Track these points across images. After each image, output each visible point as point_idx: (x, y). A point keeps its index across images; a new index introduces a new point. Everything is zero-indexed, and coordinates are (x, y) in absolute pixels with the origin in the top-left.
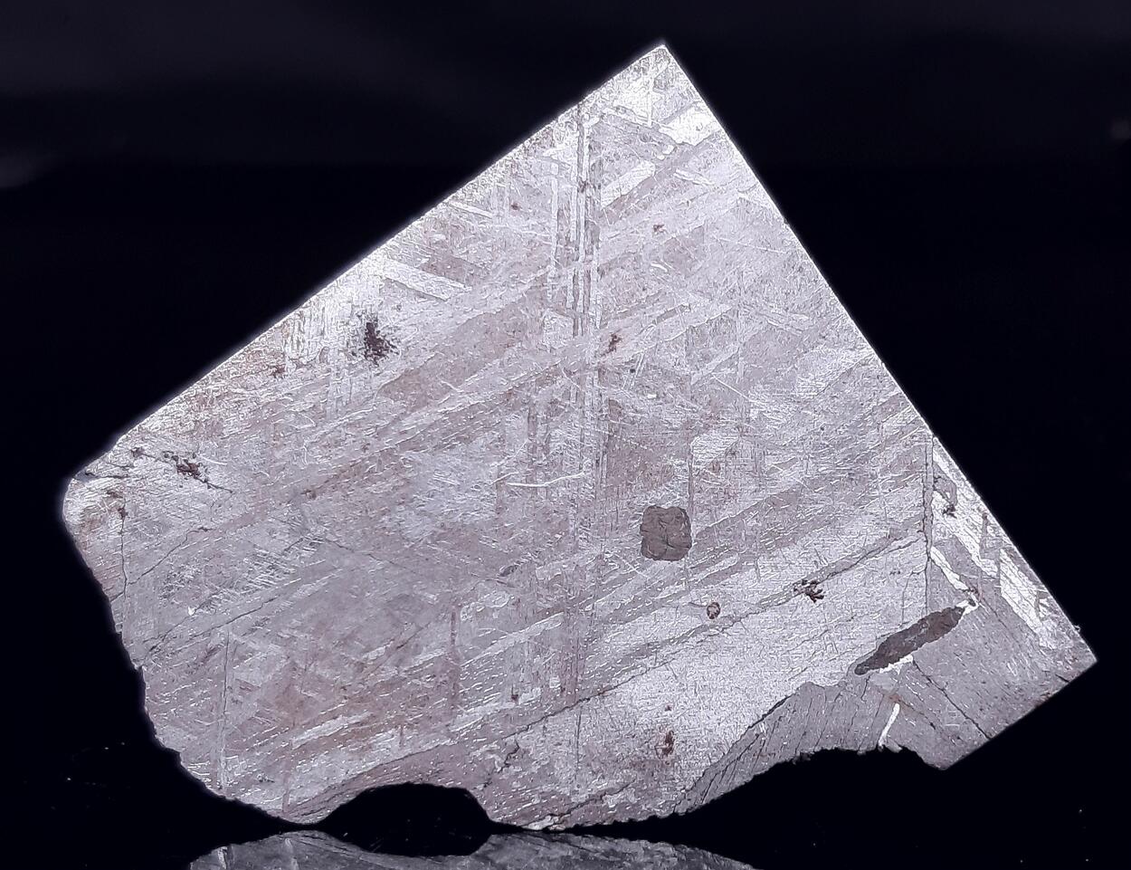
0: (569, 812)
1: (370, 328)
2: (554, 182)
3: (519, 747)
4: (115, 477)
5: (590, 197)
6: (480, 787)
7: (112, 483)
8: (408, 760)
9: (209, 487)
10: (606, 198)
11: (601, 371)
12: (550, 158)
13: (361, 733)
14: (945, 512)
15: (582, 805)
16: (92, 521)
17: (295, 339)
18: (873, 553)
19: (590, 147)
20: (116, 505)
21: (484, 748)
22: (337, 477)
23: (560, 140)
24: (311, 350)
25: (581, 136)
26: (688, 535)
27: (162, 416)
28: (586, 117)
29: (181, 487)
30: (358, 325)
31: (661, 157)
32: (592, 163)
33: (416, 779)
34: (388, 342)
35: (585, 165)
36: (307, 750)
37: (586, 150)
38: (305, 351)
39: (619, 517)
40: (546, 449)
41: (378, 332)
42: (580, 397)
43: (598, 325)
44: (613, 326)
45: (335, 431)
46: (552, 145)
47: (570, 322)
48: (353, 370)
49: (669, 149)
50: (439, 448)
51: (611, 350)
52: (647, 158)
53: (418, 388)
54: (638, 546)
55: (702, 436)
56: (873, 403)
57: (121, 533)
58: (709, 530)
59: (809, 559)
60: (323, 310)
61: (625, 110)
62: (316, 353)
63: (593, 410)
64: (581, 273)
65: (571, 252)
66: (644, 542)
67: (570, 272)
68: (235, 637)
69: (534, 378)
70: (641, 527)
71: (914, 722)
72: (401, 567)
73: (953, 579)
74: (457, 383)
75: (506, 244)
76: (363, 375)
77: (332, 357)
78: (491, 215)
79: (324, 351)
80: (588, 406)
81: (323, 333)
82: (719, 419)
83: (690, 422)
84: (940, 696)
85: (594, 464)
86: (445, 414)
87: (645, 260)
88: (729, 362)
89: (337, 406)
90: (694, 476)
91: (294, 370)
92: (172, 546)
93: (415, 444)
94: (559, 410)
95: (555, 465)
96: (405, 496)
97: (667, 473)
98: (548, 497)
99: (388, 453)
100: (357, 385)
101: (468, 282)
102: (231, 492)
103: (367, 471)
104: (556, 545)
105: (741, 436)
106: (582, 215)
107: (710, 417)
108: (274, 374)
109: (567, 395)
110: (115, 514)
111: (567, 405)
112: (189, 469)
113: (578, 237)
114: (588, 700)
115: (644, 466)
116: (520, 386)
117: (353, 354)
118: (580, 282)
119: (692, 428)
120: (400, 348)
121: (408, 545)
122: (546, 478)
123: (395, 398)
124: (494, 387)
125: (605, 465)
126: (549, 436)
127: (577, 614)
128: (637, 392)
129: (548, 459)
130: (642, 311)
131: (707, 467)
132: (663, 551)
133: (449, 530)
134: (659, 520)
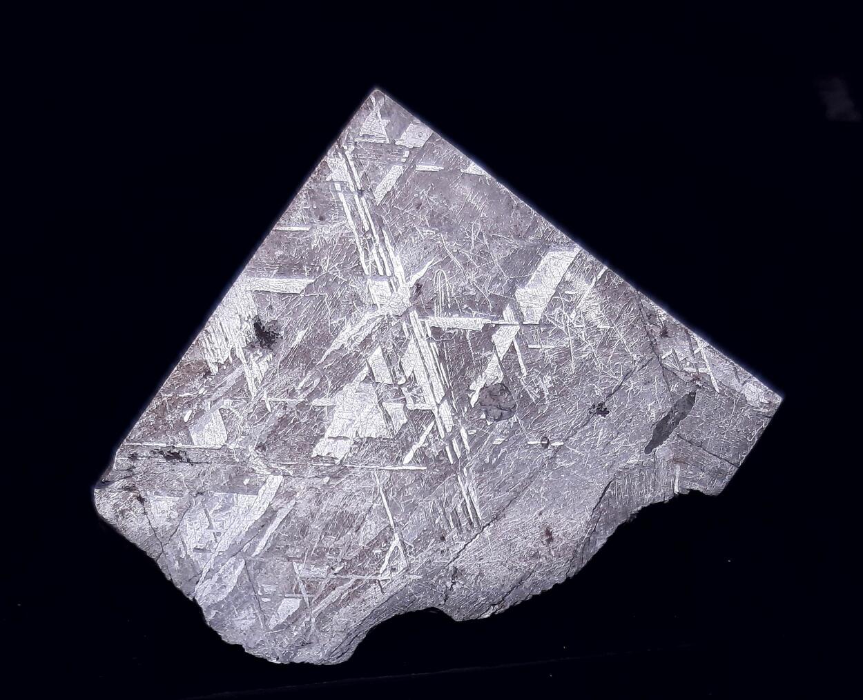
0: (503, 599)
1: (258, 326)
2: (341, 196)
3: (457, 569)
4: (125, 478)
5: (368, 199)
6: (443, 602)
7: (125, 483)
8: (390, 601)
9: (192, 465)
10: (379, 195)
11: (419, 309)
12: (332, 181)
13: (354, 594)
14: (662, 336)
15: (510, 592)
16: (122, 512)
17: (209, 349)
18: (629, 376)
19: (355, 166)
20: (133, 496)
21: (436, 577)
22: (273, 432)
23: (334, 166)
24: (225, 356)
25: (347, 160)
26: (512, 399)
27: (139, 428)
28: (346, 147)
29: (173, 470)
30: (250, 326)
31: (404, 160)
32: (361, 175)
33: (400, 611)
34: (273, 332)
35: (357, 177)
36: (322, 618)
37: (354, 169)
38: (220, 355)
39: (464, 400)
40: (401, 370)
41: (264, 327)
42: (411, 331)
43: (404, 281)
44: (415, 278)
45: (261, 401)
46: (330, 172)
47: (386, 283)
48: (257, 358)
49: (407, 154)
50: (333, 392)
51: (419, 294)
52: (395, 163)
53: (304, 356)
54: (483, 416)
55: (497, 332)
56: (594, 280)
57: (145, 513)
58: (524, 392)
59: (592, 390)
60: (220, 324)
61: (369, 136)
62: (228, 354)
63: (422, 337)
64: (381, 250)
65: (368, 238)
66: (486, 412)
67: (374, 251)
68: (249, 558)
69: (377, 328)
70: (481, 403)
71: (691, 473)
72: (338, 478)
73: (682, 376)
74: (329, 345)
75: (326, 245)
76: (265, 360)
77: (240, 353)
78: (308, 229)
79: (233, 351)
80: (418, 335)
81: (226, 339)
82: (503, 318)
83: (486, 326)
84: (701, 450)
85: (436, 372)
86: (328, 369)
87: (418, 230)
88: (496, 280)
89: (255, 385)
90: (501, 360)
91: (217, 370)
92: (183, 511)
93: (316, 393)
94: (401, 344)
95: (411, 380)
96: (323, 430)
97: (484, 363)
98: (415, 402)
99: (301, 406)
100: (264, 367)
101: (310, 277)
102: (207, 463)
103: (292, 422)
104: (432, 431)
105: (521, 324)
106: (367, 211)
107: (497, 319)
108: (205, 377)
109: (402, 332)
110: (136, 502)
111: (404, 339)
112: (173, 456)
113: (370, 227)
114: (489, 525)
115: (468, 363)
116: (370, 335)
117: (253, 347)
118: (383, 255)
119: (489, 330)
120: (282, 333)
121: (337, 462)
122: (410, 390)
123: (292, 367)
124: (352, 342)
125: (443, 369)
126: (401, 362)
127: (462, 472)
128: (446, 316)
129: (405, 377)
130: (429, 263)
131: (507, 352)
132: (500, 414)
133: (360, 444)
134: (491, 395)
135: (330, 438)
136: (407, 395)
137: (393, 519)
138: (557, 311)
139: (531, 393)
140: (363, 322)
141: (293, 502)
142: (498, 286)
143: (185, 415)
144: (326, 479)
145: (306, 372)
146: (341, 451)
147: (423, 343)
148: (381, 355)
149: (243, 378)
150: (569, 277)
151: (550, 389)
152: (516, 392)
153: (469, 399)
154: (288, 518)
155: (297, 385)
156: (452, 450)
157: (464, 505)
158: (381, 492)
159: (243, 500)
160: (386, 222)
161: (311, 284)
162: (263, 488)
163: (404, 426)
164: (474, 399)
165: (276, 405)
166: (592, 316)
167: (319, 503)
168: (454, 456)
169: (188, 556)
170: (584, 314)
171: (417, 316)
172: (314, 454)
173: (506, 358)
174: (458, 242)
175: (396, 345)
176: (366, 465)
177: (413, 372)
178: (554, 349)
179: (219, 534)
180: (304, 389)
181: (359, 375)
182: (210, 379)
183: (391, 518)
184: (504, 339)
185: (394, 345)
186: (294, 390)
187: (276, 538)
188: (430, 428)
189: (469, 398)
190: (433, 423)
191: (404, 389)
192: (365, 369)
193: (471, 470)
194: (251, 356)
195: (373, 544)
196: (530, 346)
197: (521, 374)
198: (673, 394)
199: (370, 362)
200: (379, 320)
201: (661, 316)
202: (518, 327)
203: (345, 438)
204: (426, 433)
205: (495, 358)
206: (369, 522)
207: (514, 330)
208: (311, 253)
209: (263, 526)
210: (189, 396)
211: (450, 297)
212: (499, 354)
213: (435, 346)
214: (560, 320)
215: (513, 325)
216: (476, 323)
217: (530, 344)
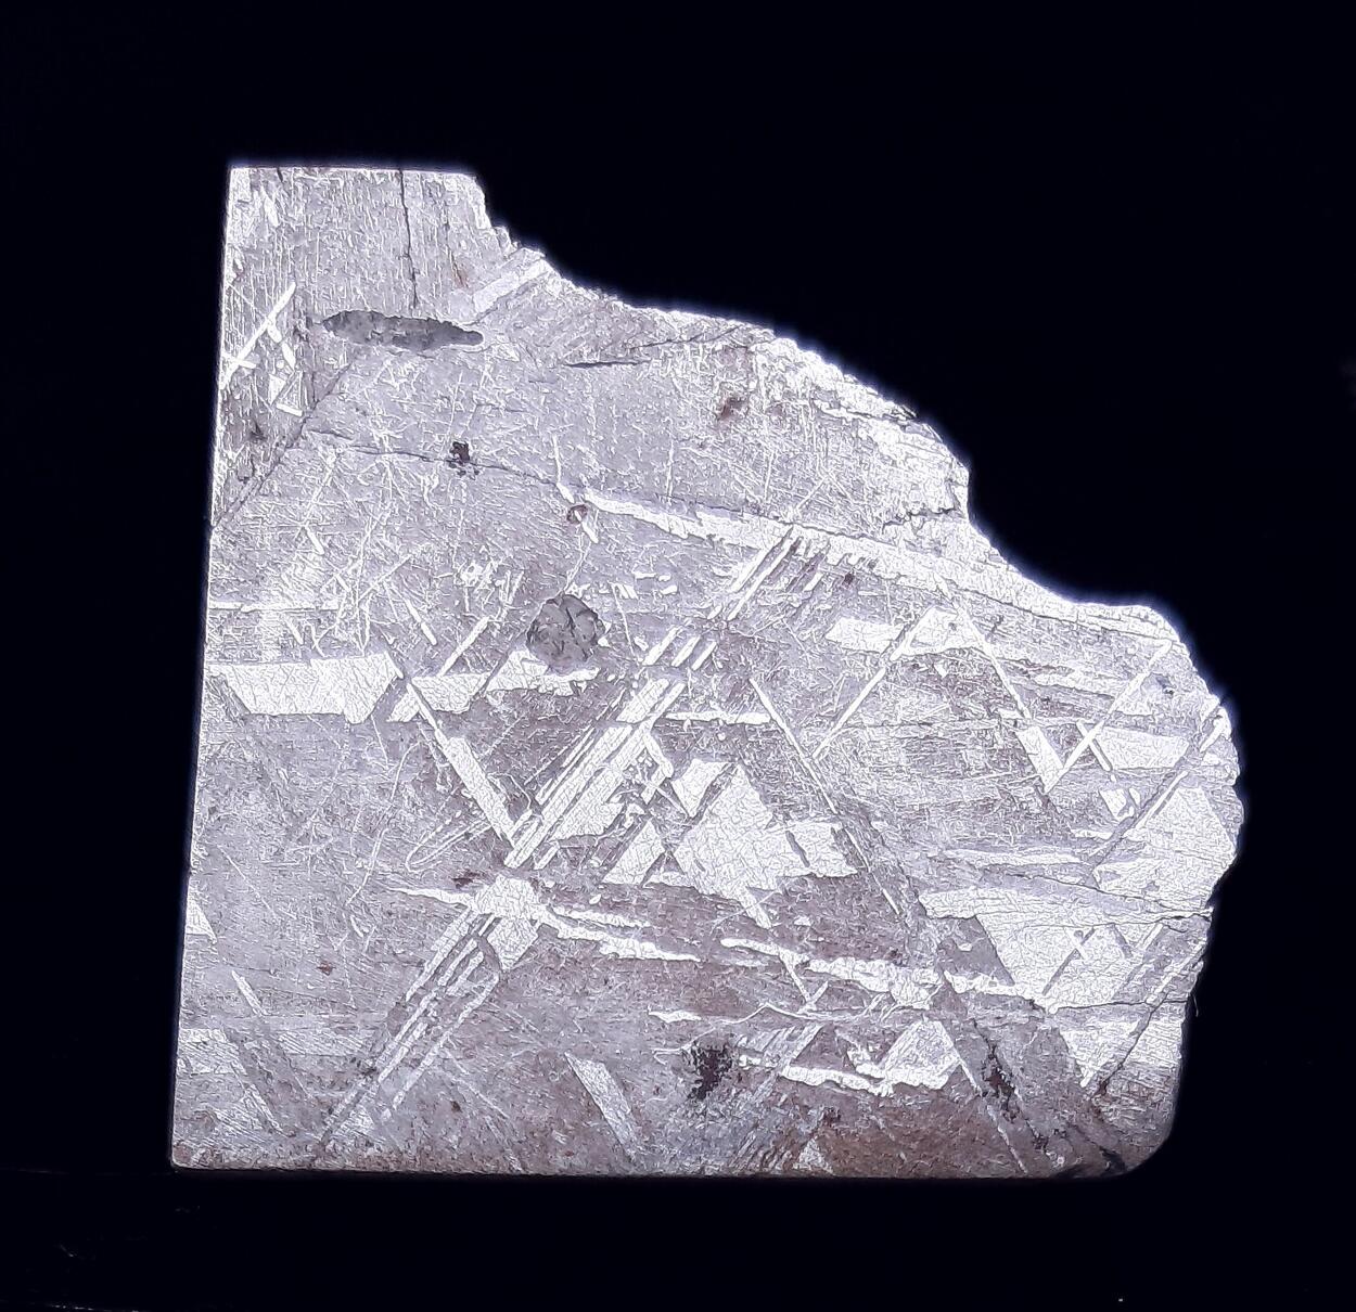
1: (702, 1092)
2: (397, 1102)
3: (885, 524)
5: (372, 1056)
6: (954, 513)
8: (1007, 598)
9: (995, 1046)
11: (499, 860)
14: (264, 438)
16: (1141, 1102)
17: (788, 1142)
18: (371, 449)
20: (1105, 1101)
23: (355, 1144)
24: (784, 1113)
26: (544, 614)
27: (986, 1167)
28: (310, 1147)
29: (1023, 1069)
30: (711, 1106)
31: (264, 1043)
32: (341, 1094)
34: (695, 1063)
35: (349, 1097)
38: (787, 1120)
39: (599, 688)
40: (619, 819)
41: (697, 1082)
42: (543, 847)
43: (467, 911)
44: (451, 898)
45: (820, 1008)
47: (493, 937)
48: (755, 1059)
49: (249, 1046)
50: (731, 905)
51: (474, 874)
52: (280, 1055)
53: (703, 988)
54: (603, 641)
55: (448, 708)
56: (246, 609)
57: (1121, 1066)
58: (518, 599)
59: (437, 494)
62: (779, 1108)
63: (540, 824)
64: (442, 981)
65: (435, 1013)
66: (593, 641)
67: (452, 990)
68: (1087, 863)
69: (575, 906)
70: (585, 660)
71: (463, 243)
72: (863, 807)
74: (656, 962)
75: (495, 1074)
76: (747, 1045)
77: (766, 1090)
78: (487, 1119)
80: (543, 832)
82: (418, 714)
83: (449, 733)
84: (415, 250)
85: (582, 765)
86: (696, 937)
87: (365, 944)
89: (800, 1033)
90: (490, 673)
92: (1079, 1015)
93: (750, 927)
94: (576, 850)
95: (624, 794)
96: (802, 880)
97: (514, 695)
98: (655, 765)
99: (786, 940)
100: (763, 1040)
101: (566, 1063)
102: (976, 1025)
103: (821, 938)
104: (684, 707)
105: (406, 677)
106: (394, 1044)
107: (425, 722)
108: (839, 1119)
109: (555, 861)
110: (1112, 1092)
111: (565, 850)
112: (999, 1082)
113: (416, 1023)
115: (533, 722)
116: (595, 907)
117: (740, 1078)
118: (449, 974)
119: (453, 722)
120: (687, 1047)
121: (838, 827)
122: (641, 787)
123: (732, 994)
124: (625, 928)
125: (571, 757)
126: (606, 830)
127: (718, 618)
128: (480, 809)
129: (624, 808)
130: (410, 892)
131: (468, 671)
132: (581, 617)
133: (784, 808)
134: (559, 652)
135: (807, 863)
136: (652, 787)
137: (870, 679)
138: (343, 636)
139: (510, 591)
140: (580, 933)
141: (950, 853)
142: (369, 758)
143: (921, 1110)
144: (876, 825)
145: (726, 968)
146: (816, 833)
147: (549, 815)
148: (614, 870)
149: (803, 1059)
150: (272, 653)
151: (483, 563)
152: (526, 617)
154: (981, 845)
155: (756, 969)
156: (693, 656)
157: (773, 577)
158: (839, 726)
161: (575, 1055)
162: (958, 913)
163: (705, 756)
164: (584, 674)
165: (810, 980)
166: (311, 573)
168: (701, 645)
169: (1147, 958)
170: (316, 589)
171: (511, 855)
172: (850, 870)
173: (481, 665)
174: (341, 869)
175: (582, 858)
176: (810, 776)
177: (608, 801)
178: (412, 599)
179: (1078, 934)
180: (754, 953)
181: (672, 882)
183: (872, 683)
184: (454, 689)
185: (585, 860)
186: (768, 968)
187: (1026, 843)
188: (681, 715)
189: (589, 684)
190: (670, 716)
191: (647, 797)
192: (656, 880)
193: (707, 604)
194: (757, 1070)
195: (934, 685)
196: (434, 641)
197: (490, 625)
198: (352, 356)
199: (639, 879)
200: (560, 910)
201: (230, 460)
202: (416, 679)
203: (791, 837)
204: (692, 715)
205: (494, 685)
206: (901, 713)
207: (426, 683)
209: (1020, 875)
211: (442, 820)
212: (483, 681)
213: (540, 793)
214: (354, 622)
215: (418, 691)
216: (457, 752)
217: (429, 643)
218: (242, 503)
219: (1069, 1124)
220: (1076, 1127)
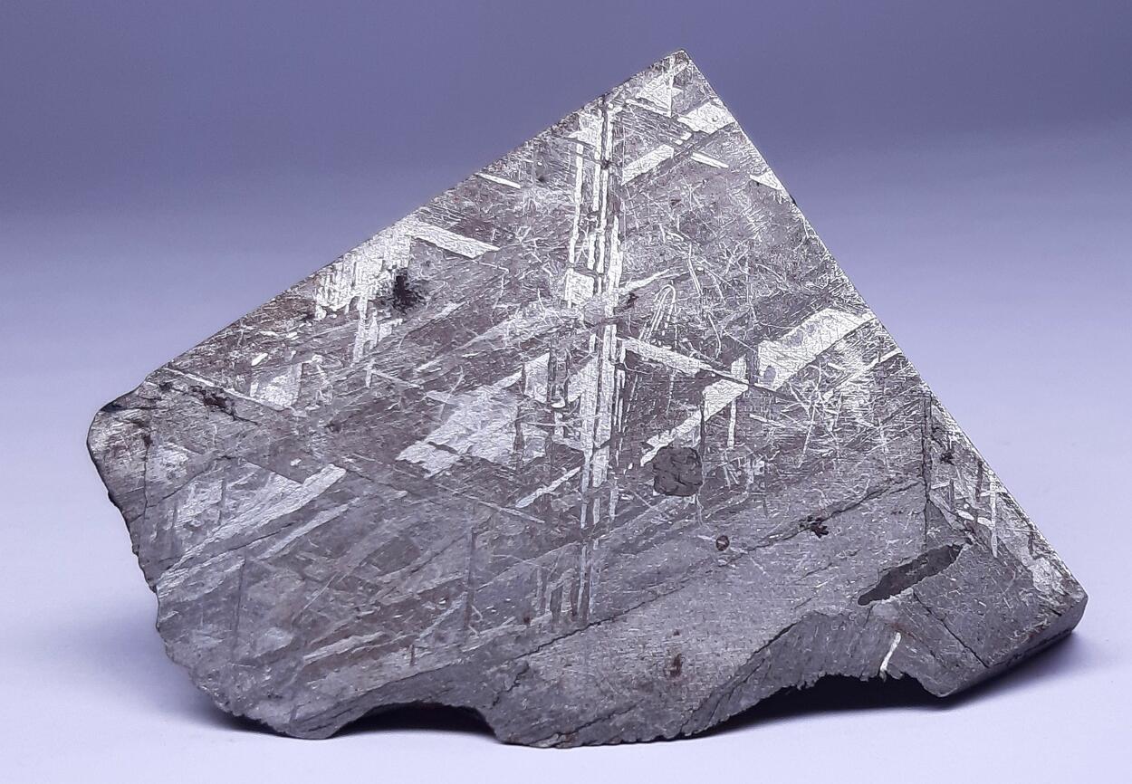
0: (577, 730)
1: (400, 280)
2: (579, 160)
3: (528, 668)
4: (142, 408)
5: (613, 174)
6: (489, 706)
7: (139, 414)
8: (418, 679)
9: (235, 420)
10: (629, 173)
11: (620, 324)
12: (575, 140)
13: (372, 652)
14: (942, 459)
15: (590, 724)
16: (117, 448)
17: (326, 288)
18: (875, 495)
19: (613, 131)
20: (141, 434)
21: (494, 669)
22: (360, 413)
23: (586, 124)
24: (340, 302)
25: (606, 120)
26: (699, 474)
27: (192, 355)
28: (611, 106)
29: (207, 418)
30: (389, 278)
31: (679, 142)
32: (615, 144)
33: (427, 700)
34: (416, 293)
35: (609, 145)
36: (315, 670)
37: (610, 134)
38: (336, 300)
39: (633, 455)
40: (565, 392)
41: (408, 284)
42: (598, 347)
43: (617, 285)
44: (631, 285)
45: (361, 371)
46: (578, 128)
47: (590, 281)
48: (381, 318)
49: (687, 136)
50: (461, 389)
51: (629, 307)
52: (667, 142)
53: (443, 335)
54: (651, 483)
55: (714, 385)
56: (875, 361)
57: (145, 459)
58: (719, 470)
59: (814, 498)
60: (355, 264)
61: (646, 102)
62: (346, 302)
63: (610, 359)
64: (602, 239)
65: (593, 220)
66: (657, 479)
67: (593, 238)
68: (252, 559)
69: (555, 330)
70: (654, 466)
71: (914, 650)
72: (420, 497)
73: (951, 520)
74: (481, 332)
75: (532, 212)
76: (391, 322)
77: (361, 306)
78: (519, 187)
79: (354, 300)
80: (605, 356)
81: (353, 285)
82: (730, 370)
83: (702, 372)
84: (940, 626)
85: (611, 408)
86: (468, 359)
87: (662, 230)
88: (740, 321)
89: (364, 350)
90: (705, 420)
91: (324, 316)
92: (197, 473)
93: (438, 385)
94: (577, 359)
95: (573, 408)
96: (426, 432)
97: (680, 417)
98: (565, 436)
99: (411, 393)
100: (385, 331)
101: (495, 243)
102: (256, 424)
103: (390, 408)
104: (572, 480)
105: (751, 385)
106: (605, 188)
107: (722, 369)
108: (304, 320)
109: (586, 345)
110: (140, 442)
111: (585, 354)
112: (216, 402)
113: (600, 207)
114: (599, 624)
115: (658, 411)
116: (542, 336)
117: (383, 303)
118: (602, 246)
119: (703, 379)
120: (428, 298)
121: (427, 476)
122: (564, 419)
123: (421, 343)
124: (516, 336)
125: (621, 408)
126: (568, 381)
127: (591, 543)
128: (653, 344)
129: (566, 401)
130: (659, 274)
131: (718, 413)
132: (675, 487)
133: (468, 464)
134: (672, 459)
135: (430, 443)
136: (559, 424)
137: (469, 573)
138: (807, 383)
139: (729, 474)
140: (539, 318)
141: (344, 507)
142: (740, 328)
143: (256, 356)
144: (402, 493)
145: (437, 354)
146: (436, 463)
147: (609, 367)
148: (546, 364)
149: (351, 337)
150: (842, 346)
151: (756, 477)
152: (707, 467)
153: (642, 455)
154: (328, 525)
155: (418, 365)
156: (589, 512)
157: (575, 588)
158: (469, 534)
159: (280, 483)
160: (623, 208)
161: (493, 251)
162: (314, 477)
163: (539, 460)
164: (648, 457)
165: (379, 381)
166: (854, 405)
167: (379, 520)
168: (589, 519)
169: (173, 530)
170: (844, 398)
171: (614, 332)
172: (401, 457)
173: (713, 420)
174: (708, 259)
175: (571, 357)
176: (464, 492)
177: (579, 398)
178: (783, 429)
179: (227, 515)
180: (425, 374)
181: (505, 379)
182: (310, 325)
183: (466, 571)
184: (719, 396)
185: (568, 357)
186: (410, 371)
187: (300, 544)
188: (571, 474)
189: (640, 452)
190: (578, 469)
191: (558, 416)
192: (516, 374)
193: (604, 546)
194: (375, 314)
195: (428, 596)
196: (752, 416)
197: (725, 446)
198: (928, 540)
199: (527, 368)
200: (562, 321)
201: (951, 435)
202: (746, 388)
203: (452, 451)
204: (563, 479)
205: (698, 415)
206: (435, 567)
207: (738, 390)
208: (510, 216)
209: (290, 525)
210: (273, 336)
211: (669, 323)
212: (705, 412)
213: (624, 375)
214: (807, 396)
215: (740, 383)
216: (691, 364)
217: (754, 413)
218: (926, 417)
219: (155, 408)
220: (150, 408)
